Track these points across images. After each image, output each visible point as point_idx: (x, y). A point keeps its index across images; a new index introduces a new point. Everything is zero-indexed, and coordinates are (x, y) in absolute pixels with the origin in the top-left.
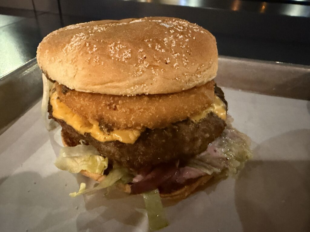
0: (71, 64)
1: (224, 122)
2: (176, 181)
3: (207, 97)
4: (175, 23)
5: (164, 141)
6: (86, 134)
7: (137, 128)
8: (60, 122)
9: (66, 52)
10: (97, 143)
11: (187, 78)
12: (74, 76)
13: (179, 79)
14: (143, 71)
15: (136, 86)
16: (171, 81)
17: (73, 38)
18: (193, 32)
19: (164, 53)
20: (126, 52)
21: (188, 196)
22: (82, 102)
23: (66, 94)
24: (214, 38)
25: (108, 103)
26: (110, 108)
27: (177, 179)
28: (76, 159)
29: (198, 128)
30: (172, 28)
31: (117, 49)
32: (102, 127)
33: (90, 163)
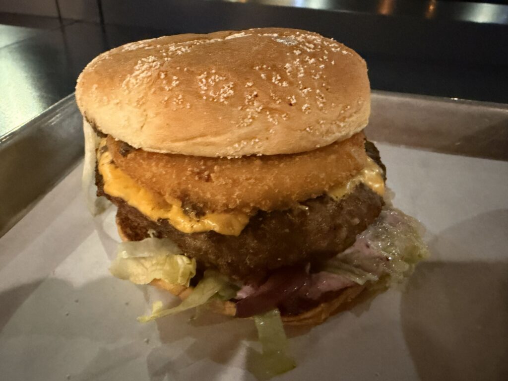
0: (136, 107)
1: (381, 198)
2: (306, 295)
3: (355, 159)
4: (300, 39)
5: (287, 230)
6: (161, 221)
7: (244, 210)
8: (117, 201)
9: (128, 88)
10: (178, 235)
11: (324, 128)
12: (142, 127)
13: (311, 129)
14: (253, 118)
15: (242, 141)
16: (298, 134)
17: (139, 65)
18: (330, 52)
19: (286, 87)
20: (226, 87)
21: (325, 320)
22: (154, 169)
23: (127, 157)
24: (363, 62)
25: (196, 170)
26: (200, 178)
27: (307, 292)
28: (143, 261)
29: (342, 208)
30: (296, 47)
31: (211, 82)
32: (187, 209)
33: (167, 267)
